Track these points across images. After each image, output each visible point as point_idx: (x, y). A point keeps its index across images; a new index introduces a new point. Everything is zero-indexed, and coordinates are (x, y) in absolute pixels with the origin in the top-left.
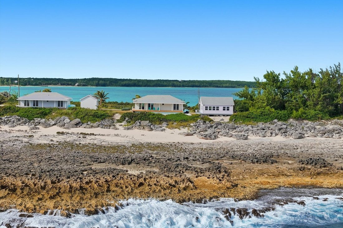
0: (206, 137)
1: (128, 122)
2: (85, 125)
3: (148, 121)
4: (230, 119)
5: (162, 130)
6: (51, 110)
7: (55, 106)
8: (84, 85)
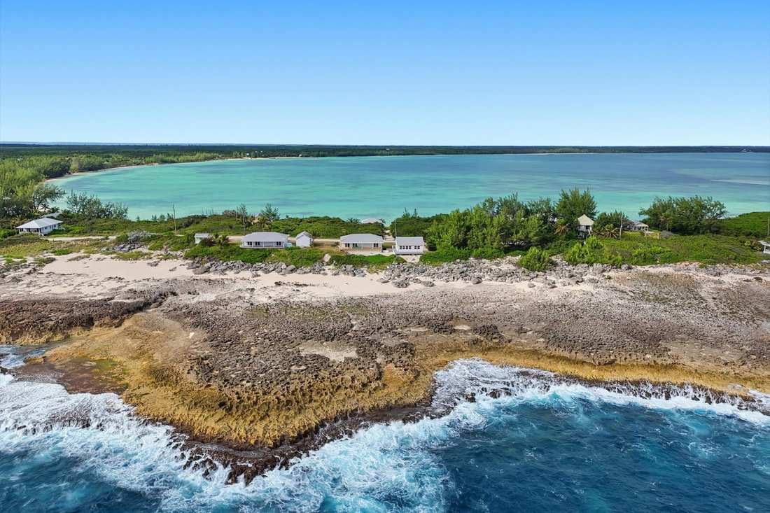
0: (399, 285)
1: (335, 265)
2: (299, 271)
3: (352, 266)
4: (421, 260)
5: (363, 276)
6: (271, 251)
7: (274, 246)
8: (306, 156)
